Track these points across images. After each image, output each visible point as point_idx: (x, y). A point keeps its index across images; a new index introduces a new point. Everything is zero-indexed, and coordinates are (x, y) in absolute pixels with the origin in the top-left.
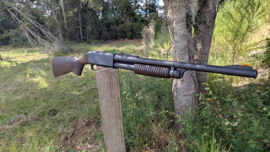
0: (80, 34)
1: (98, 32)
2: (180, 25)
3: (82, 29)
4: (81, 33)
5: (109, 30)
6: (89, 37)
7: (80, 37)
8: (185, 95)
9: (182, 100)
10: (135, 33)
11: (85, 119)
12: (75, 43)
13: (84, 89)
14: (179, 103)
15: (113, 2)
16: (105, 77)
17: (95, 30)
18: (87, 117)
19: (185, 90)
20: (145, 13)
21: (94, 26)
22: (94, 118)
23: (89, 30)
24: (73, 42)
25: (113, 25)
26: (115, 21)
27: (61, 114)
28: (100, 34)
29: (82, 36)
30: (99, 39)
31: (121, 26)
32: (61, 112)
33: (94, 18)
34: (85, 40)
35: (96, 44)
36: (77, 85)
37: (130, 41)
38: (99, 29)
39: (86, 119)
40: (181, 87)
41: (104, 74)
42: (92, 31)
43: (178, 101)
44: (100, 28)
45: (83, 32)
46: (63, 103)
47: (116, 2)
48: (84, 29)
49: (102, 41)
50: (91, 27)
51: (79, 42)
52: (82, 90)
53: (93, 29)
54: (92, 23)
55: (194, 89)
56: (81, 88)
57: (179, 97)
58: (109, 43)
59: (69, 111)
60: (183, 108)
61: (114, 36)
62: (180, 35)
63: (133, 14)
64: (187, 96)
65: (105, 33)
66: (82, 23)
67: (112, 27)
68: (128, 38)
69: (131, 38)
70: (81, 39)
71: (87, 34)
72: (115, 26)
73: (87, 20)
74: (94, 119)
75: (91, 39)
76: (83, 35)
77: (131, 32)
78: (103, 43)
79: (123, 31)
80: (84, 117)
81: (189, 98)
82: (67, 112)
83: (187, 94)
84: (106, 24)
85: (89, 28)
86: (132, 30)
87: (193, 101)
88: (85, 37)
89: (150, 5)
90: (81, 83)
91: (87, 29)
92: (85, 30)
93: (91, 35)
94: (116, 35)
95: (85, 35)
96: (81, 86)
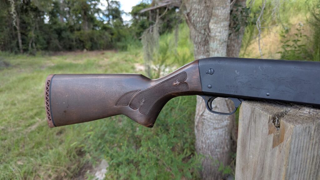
0: (18, 43)
1: (45, 39)
2: (222, 25)
3: (21, 36)
4: (20, 41)
5: (60, 38)
6: (32, 46)
7: (18, 47)
8: (215, 129)
9: (211, 135)
10: (96, 43)
11: (50, 172)
12: (11, 55)
13: (38, 121)
14: (206, 139)
15: (64, 2)
16: (311, 141)
17: (41, 38)
18: (53, 168)
19: (216, 121)
20: (108, 19)
21: (39, 31)
22: (66, 170)
23: (31, 38)
24: (7, 53)
25: (66, 31)
26: (68, 26)
27: (5, 167)
28: (48, 43)
29: (21, 45)
30: (46, 49)
31: (77, 33)
32: (5, 164)
33: (38, 22)
34: (25, 51)
35: (43, 55)
36: (24, 115)
37: (90, 53)
38: (46, 36)
39: (54, 174)
40: (210, 117)
41: (313, 132)
42: (37, 39)
43: (205, 136)
44: (48, 34)
45: (23, 40)
46: (4, 147)
47: (69, 2)
48: (23, 36)
49: (51, 52)
50: (34, 33)
51: (16, 53)
52: (35, 123)
53: (38, 36)
54: (36, 28)
55: (228, 119)
56: (32, 121)
57: (206, 131)
58: (62, 55)
59: (19, 160)
60: (211, 146)
61: (68, 46)
62: (220, 41)
63: (92, 20)
64: (218, 129)
65: (55, 42)
66: (22, 28)
67: (64, 34)
68: (87, 49)
69: (92, 49)
70: (19, 49)
71: (29, 43)
72: (68, 33)
73: (29, 24)
74: (66, 172)
75: (35, 50)
76: (23, 44)
77: (91, 41)
78: (54, 55)
79: (80, 41)
80: (48, 170)
81: (221, 132)
82: (16, 162)
83: (218, 126)
84: (55, 30)
85: (32, 34)
86: (92, 39)
87: (225, 135)
88: (26, 46)
89: (113, 10)
90: (31, 113)
91: (29, 36)
92: (26, 37)
93: (36, 44)
94: (71, 45)
95: (25, 43)
96: (32, 117)
